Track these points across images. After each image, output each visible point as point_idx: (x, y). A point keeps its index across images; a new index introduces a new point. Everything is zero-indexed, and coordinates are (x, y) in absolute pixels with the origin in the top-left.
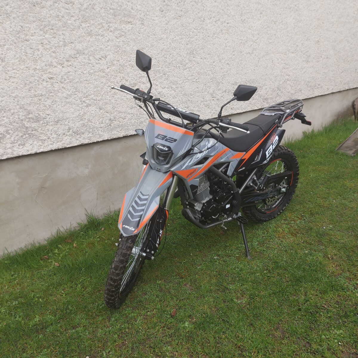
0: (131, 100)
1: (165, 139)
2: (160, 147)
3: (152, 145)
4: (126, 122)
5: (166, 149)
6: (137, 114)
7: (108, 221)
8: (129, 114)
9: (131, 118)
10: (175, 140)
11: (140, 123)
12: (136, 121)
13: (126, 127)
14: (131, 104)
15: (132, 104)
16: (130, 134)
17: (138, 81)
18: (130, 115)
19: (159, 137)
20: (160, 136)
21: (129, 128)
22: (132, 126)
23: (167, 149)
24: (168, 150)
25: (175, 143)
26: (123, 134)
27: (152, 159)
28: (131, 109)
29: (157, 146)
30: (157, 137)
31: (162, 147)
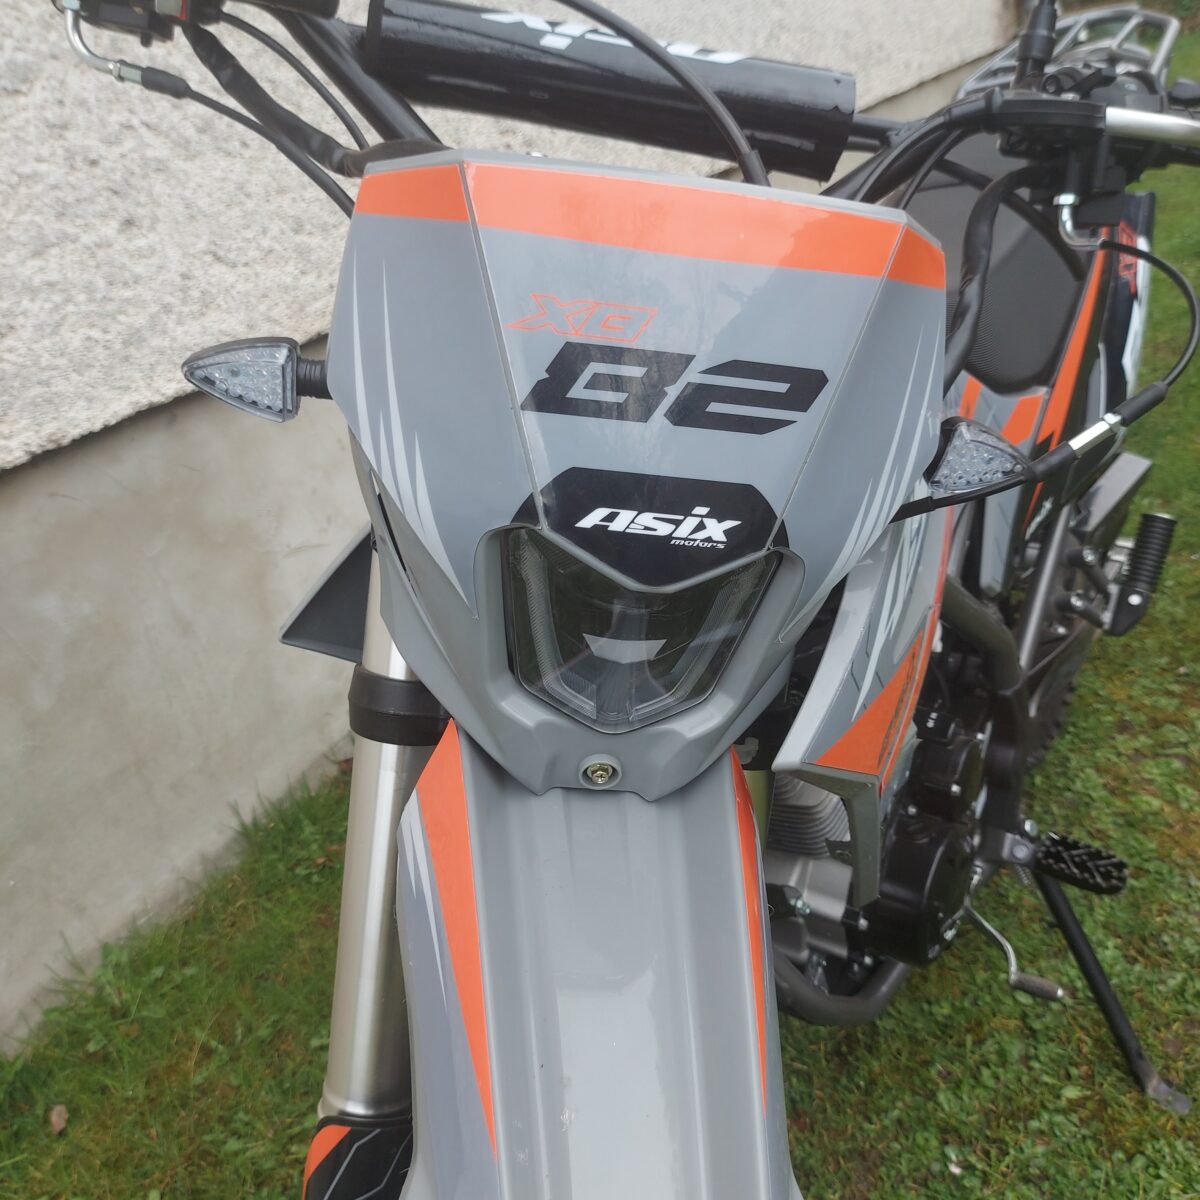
0: (23, 190)
1: (673, 392)
2: (617, 526)
3: (505, 521)
4: (23, 350)
5: (710, 523)
6: (90, 289)
7: (78, 1037)
8: (32, 292)
9: (57, 317)
10: (804, 386)
11: (126, 344)
12: (95, 333)
13: (38, 390)
14: (26, 218)
15: (38, 219)
16: (75, 433)
17: (37, 53)
18: (43, 295)
19: (578, 391)
20: (596, 368)
21: (60, 386)
22: (74, 376)
23: (716, 530)
24: (737, 543)
25: (806, 425)
26: (23, 438)
27: (508, 677)
28: (37, 254)
29: (588, 522)
30: (551, 395)
31: (647, 519)
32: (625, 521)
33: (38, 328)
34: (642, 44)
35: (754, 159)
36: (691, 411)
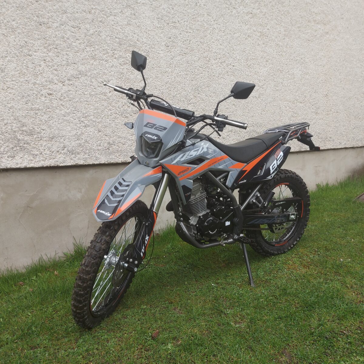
1: (155, 127)
2: (148, 136)
3: (141, 135)
4: (125, 148)
10: (165, 129)
19: (148, 126)
20: (149, 124)
23: (156, 138)
25: (165, 132)
27: (141, 152)
29: (146, 135)
30: (146, 126)
31: (150, 136)
32: (149, 136)
33: (129, 145)
34: (169, 105)
35: (176, 115)
36: (156, 129)
